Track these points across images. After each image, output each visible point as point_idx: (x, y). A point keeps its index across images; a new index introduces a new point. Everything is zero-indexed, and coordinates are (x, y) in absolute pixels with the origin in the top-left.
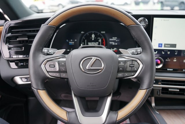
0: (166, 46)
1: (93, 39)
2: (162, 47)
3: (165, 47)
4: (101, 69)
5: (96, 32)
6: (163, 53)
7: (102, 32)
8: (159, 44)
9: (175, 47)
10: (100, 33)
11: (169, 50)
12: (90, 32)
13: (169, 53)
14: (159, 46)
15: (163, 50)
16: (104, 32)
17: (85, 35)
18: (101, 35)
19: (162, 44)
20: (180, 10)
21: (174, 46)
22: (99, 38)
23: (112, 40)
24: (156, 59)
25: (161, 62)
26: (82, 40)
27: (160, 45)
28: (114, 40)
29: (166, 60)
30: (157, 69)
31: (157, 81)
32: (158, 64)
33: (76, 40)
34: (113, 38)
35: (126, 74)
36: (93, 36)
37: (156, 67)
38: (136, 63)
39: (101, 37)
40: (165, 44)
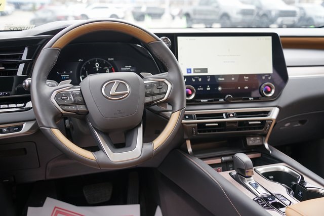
0: (196, 71)
1: (97, 69)
2: (191, 73)
3: (194, 72)
4: (127, 93)
5: (101, 59)
6: (194, 80)
7: (109, 59)
8: (187, 69)
9: (207, 72)
10: (107, 60)
11: (200, 77)
12: (92, 59)
13: (200, 80)
14: (188, 72)
15: (193, 77)
16: (112, 59)
17: (85, 64)
18: (109, 63)
19: (190, 69)
20: (207, 27)
21: (205, 70)
22: (106, 68)
23: (125, 69)
24: (187, 88)
25: (193, 91)
26: (81, 72)
27: (189, 70)
28: (127, 69)
29: (198, 89)
30: (188, 101)
31: (191, 117)
32: (188, 95)
33: (71, 72)
34: (126, 67)
35: (155, 98)
36: (97, 65)
37: (187, 99)
38: (163, 84)
39: (108, 66)
40: (194, 69)
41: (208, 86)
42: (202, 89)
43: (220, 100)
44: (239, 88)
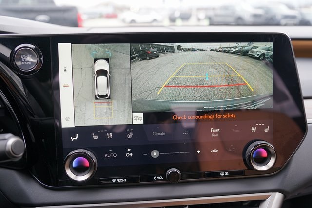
13: (110, 136)
41: (129, 150)
42: (114, 155)
43: (155, 178)
44: (199, 152)
